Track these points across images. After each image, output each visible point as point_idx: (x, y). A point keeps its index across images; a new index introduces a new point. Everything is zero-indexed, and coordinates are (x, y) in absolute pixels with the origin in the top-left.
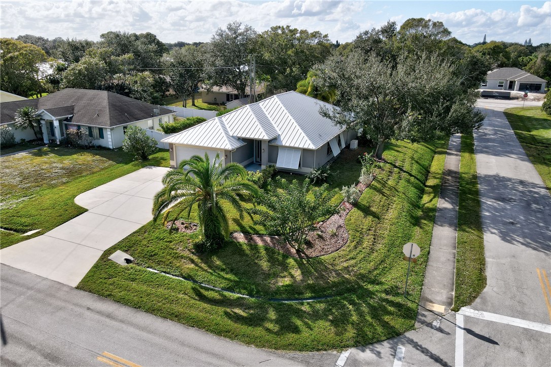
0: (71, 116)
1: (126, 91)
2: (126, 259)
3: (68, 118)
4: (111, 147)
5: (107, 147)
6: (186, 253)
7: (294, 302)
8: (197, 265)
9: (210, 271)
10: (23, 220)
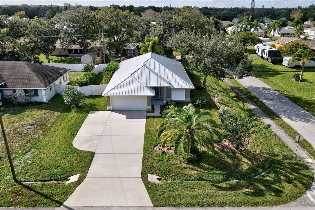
0: (4, 83)
1: (17, 56)
2: (157, 179)
3: (2, 85)
4: (45, 101)
5: (42, 101)
6: (184, 165)
7: (258, 176)
8: (197, 170)
9: (206, 172)
10: (56, 171)
